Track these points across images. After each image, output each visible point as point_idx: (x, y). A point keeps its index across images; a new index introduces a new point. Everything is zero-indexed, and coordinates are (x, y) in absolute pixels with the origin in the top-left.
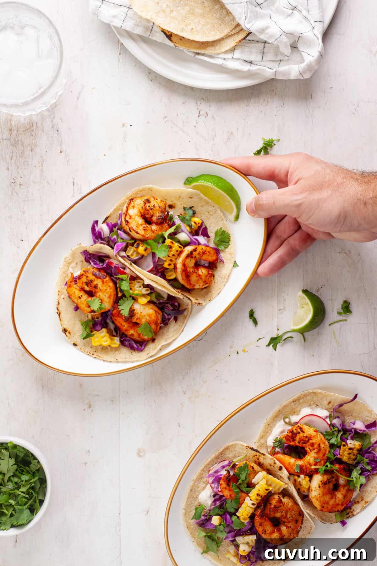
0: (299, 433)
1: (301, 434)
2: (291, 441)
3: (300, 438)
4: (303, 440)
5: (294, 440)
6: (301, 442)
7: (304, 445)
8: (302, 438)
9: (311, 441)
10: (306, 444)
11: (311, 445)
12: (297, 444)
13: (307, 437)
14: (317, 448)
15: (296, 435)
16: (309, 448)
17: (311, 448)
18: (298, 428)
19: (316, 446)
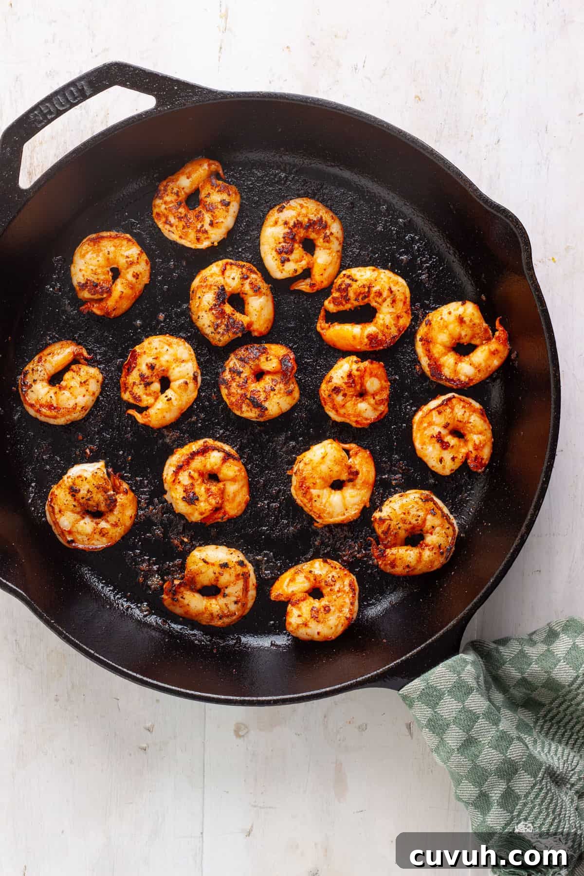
0: (349, 285)
1: (355, 286)
2: (344, 303)
3: (355, 293)
4: (360, 293)
5: (348, 300)
6: (360, 298)
7: (366, 300)
8: (359, 291)
9: (374, 289)
10: (368, 296)
11: (377, 296)
12: (356, 303)
13: (364, 286)
14: (388, 297)
15: (347, 290)
16: (376, 302)
17: (380, 300)
18: (345, 278)
19: (385, 293)
